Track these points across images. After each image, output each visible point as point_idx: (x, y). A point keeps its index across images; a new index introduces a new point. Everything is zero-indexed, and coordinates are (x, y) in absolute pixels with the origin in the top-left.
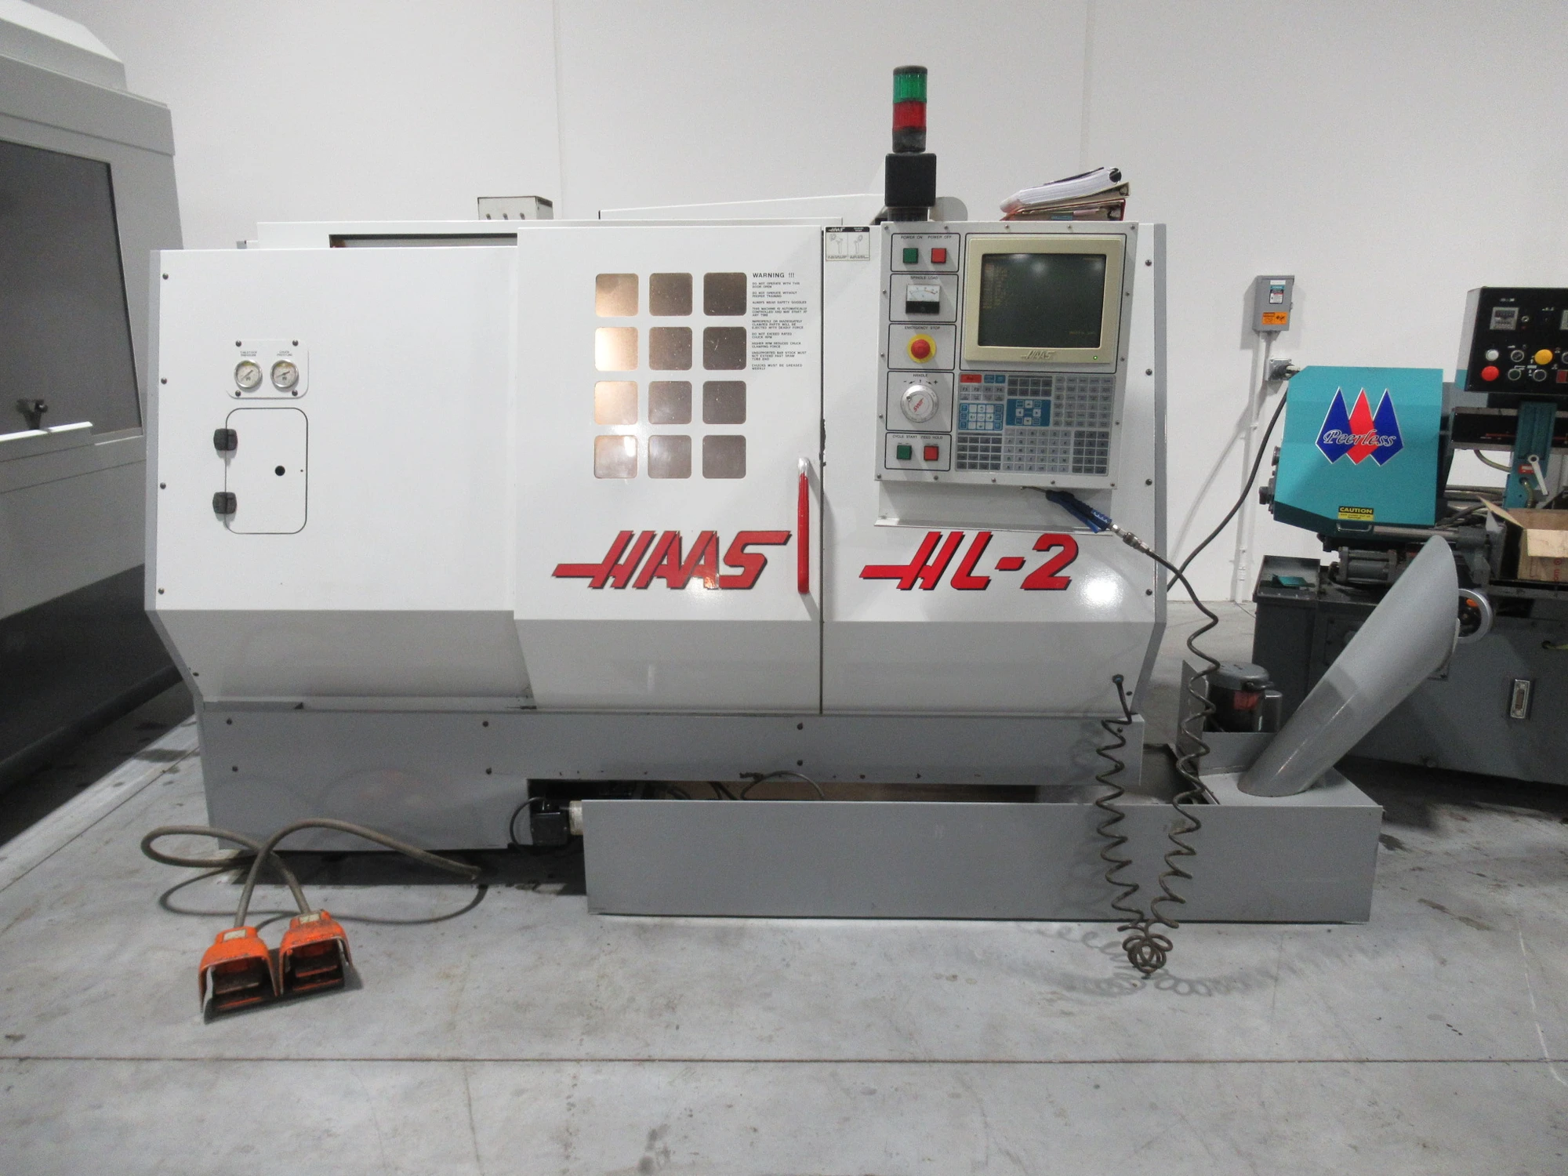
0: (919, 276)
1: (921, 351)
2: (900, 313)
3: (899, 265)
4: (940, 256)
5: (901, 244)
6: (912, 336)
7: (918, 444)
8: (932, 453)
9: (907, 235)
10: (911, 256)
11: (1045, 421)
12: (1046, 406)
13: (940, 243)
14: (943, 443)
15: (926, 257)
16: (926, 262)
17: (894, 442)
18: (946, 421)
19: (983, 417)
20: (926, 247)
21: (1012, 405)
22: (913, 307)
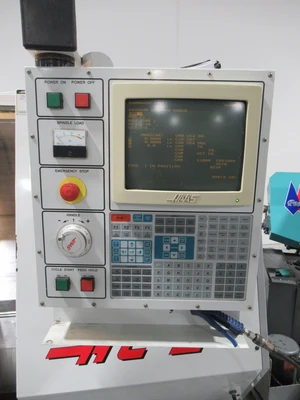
0: (64, 120)
1: (71, 193)
2: (49, 158)
3: (45, 111)
4: (84, 102)
5: (45, 89)
6: (60, 179)
7: (76, 277)
8: (89, 283)
9: (51, 80)
10: (56, 101)
11: (189, 254)
12: (190, 242)
13: (84, 88)
14: (99, 275)
15: (70, 101)
16: (70, 108)
17: (53, 274)
18: (100, 254)
19: (133, 252)
20: (69, 92)
21: (159, 241)
22: (60, 151)
